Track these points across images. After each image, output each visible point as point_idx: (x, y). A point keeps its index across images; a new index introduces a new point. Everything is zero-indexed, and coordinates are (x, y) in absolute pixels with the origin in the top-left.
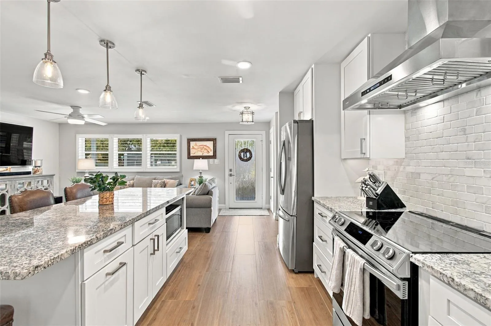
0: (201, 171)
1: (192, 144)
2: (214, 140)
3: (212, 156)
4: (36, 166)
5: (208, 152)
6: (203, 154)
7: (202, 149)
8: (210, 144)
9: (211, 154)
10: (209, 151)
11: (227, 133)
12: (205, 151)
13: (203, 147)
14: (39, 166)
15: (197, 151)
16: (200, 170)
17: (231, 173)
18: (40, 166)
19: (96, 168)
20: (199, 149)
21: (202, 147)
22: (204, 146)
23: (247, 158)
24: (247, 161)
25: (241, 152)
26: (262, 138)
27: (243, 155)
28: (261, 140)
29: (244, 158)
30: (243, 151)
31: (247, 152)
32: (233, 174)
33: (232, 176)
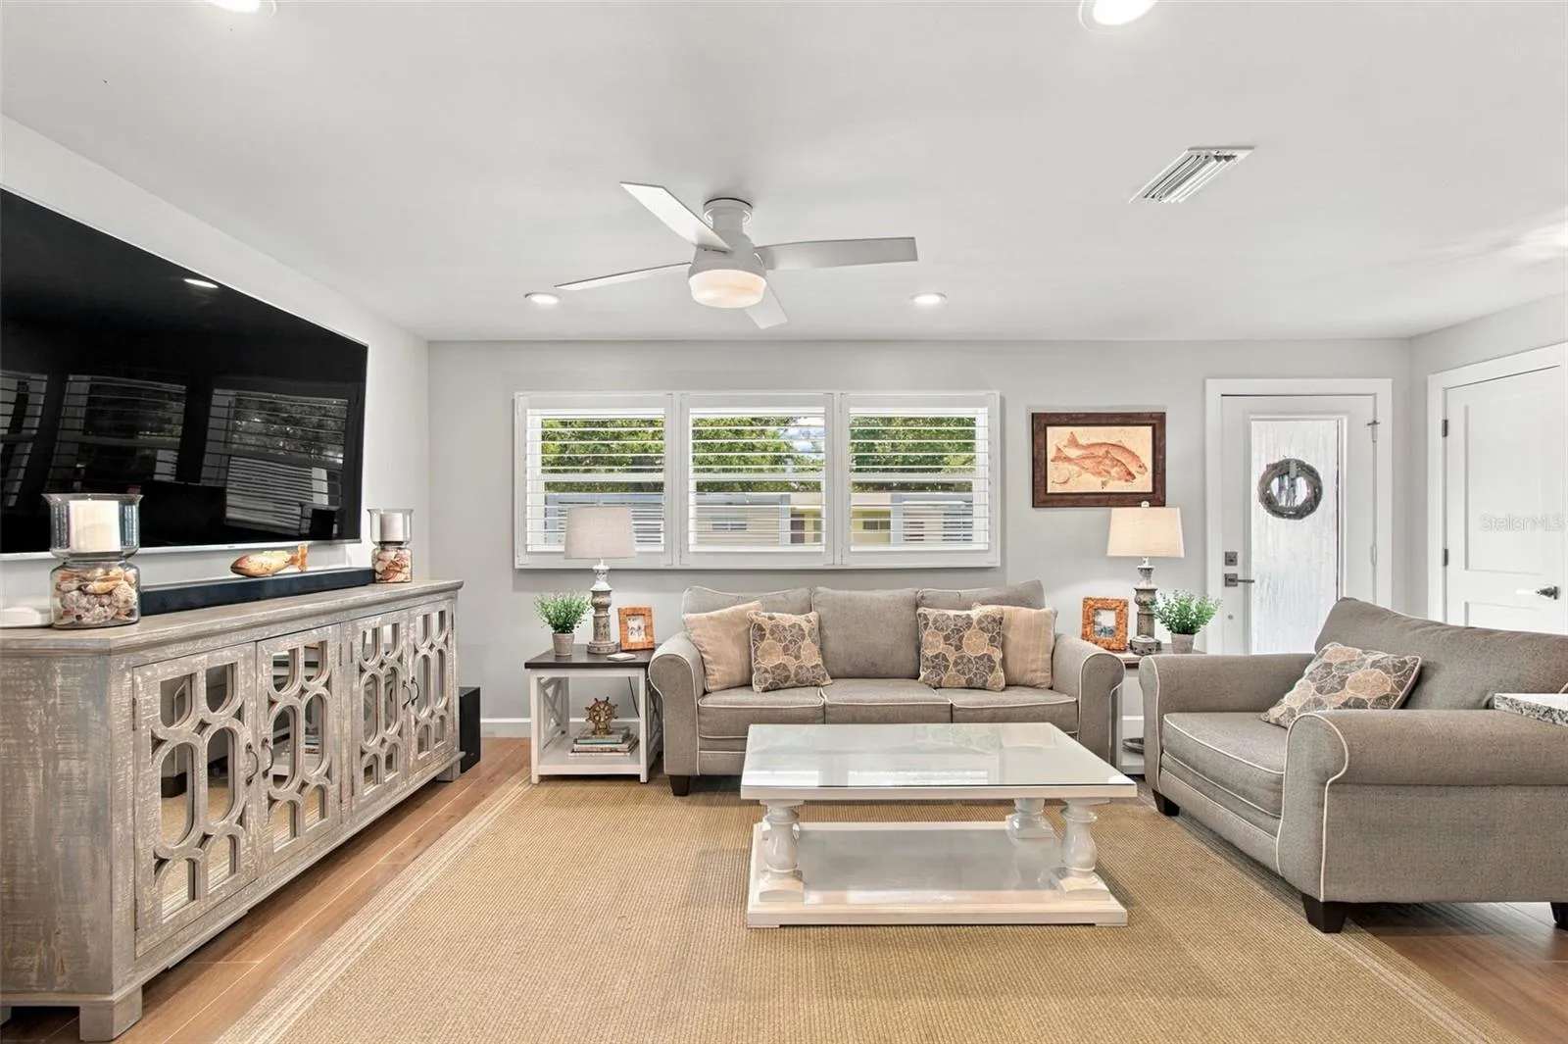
0: (1146, 566)
1: (1056, 436)
2: (1156, 422)
3: (1150, 493)
4: (388, 539)
5: (1128, 477)
6: (1104, 484)
7: (1100, 463)
8: (1140, 439)
9: (1143, 483)
10: (1133, 469)
11: (1215, 387)
12: (1115, 469)
13: (1107, 452)
14: (400, 539)
15: (1076, 468)
16: (1140, 559)
17: (1231, 570)
18: (401, 543)
19: (640, 553)
20: (1088, 463)
21: (1101, 452)
22: (1110, 449)
23: (1299, 501)
24: (1302, 517)
25: (1270, 475)
26: (1375, 413)
27: (1281, 488)
28: (1370, 422)
29: (1283, 503)
30: (1280, 469)
31: (1298, 476)
32: (1239, 578)
33: (1236, 585)
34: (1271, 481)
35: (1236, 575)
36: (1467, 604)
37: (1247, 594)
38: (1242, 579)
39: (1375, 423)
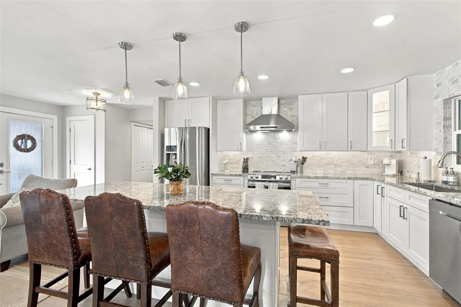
23: (28, 147)
24: (29, 152)
25: (18, 139)
26: (53, 124)
27: (22, 143)
28: (52, 126)
29: (23, 147)
30: (22, 137)
31: (28, 140)
32: (4, 171)
33: (3, 174)
34: (17, 141)
35: (3, 170)
36: (75, 173)
37: (8, 176)
38: (5, 171)
39: (53, 127)
